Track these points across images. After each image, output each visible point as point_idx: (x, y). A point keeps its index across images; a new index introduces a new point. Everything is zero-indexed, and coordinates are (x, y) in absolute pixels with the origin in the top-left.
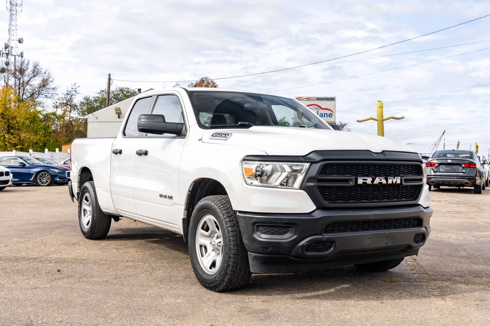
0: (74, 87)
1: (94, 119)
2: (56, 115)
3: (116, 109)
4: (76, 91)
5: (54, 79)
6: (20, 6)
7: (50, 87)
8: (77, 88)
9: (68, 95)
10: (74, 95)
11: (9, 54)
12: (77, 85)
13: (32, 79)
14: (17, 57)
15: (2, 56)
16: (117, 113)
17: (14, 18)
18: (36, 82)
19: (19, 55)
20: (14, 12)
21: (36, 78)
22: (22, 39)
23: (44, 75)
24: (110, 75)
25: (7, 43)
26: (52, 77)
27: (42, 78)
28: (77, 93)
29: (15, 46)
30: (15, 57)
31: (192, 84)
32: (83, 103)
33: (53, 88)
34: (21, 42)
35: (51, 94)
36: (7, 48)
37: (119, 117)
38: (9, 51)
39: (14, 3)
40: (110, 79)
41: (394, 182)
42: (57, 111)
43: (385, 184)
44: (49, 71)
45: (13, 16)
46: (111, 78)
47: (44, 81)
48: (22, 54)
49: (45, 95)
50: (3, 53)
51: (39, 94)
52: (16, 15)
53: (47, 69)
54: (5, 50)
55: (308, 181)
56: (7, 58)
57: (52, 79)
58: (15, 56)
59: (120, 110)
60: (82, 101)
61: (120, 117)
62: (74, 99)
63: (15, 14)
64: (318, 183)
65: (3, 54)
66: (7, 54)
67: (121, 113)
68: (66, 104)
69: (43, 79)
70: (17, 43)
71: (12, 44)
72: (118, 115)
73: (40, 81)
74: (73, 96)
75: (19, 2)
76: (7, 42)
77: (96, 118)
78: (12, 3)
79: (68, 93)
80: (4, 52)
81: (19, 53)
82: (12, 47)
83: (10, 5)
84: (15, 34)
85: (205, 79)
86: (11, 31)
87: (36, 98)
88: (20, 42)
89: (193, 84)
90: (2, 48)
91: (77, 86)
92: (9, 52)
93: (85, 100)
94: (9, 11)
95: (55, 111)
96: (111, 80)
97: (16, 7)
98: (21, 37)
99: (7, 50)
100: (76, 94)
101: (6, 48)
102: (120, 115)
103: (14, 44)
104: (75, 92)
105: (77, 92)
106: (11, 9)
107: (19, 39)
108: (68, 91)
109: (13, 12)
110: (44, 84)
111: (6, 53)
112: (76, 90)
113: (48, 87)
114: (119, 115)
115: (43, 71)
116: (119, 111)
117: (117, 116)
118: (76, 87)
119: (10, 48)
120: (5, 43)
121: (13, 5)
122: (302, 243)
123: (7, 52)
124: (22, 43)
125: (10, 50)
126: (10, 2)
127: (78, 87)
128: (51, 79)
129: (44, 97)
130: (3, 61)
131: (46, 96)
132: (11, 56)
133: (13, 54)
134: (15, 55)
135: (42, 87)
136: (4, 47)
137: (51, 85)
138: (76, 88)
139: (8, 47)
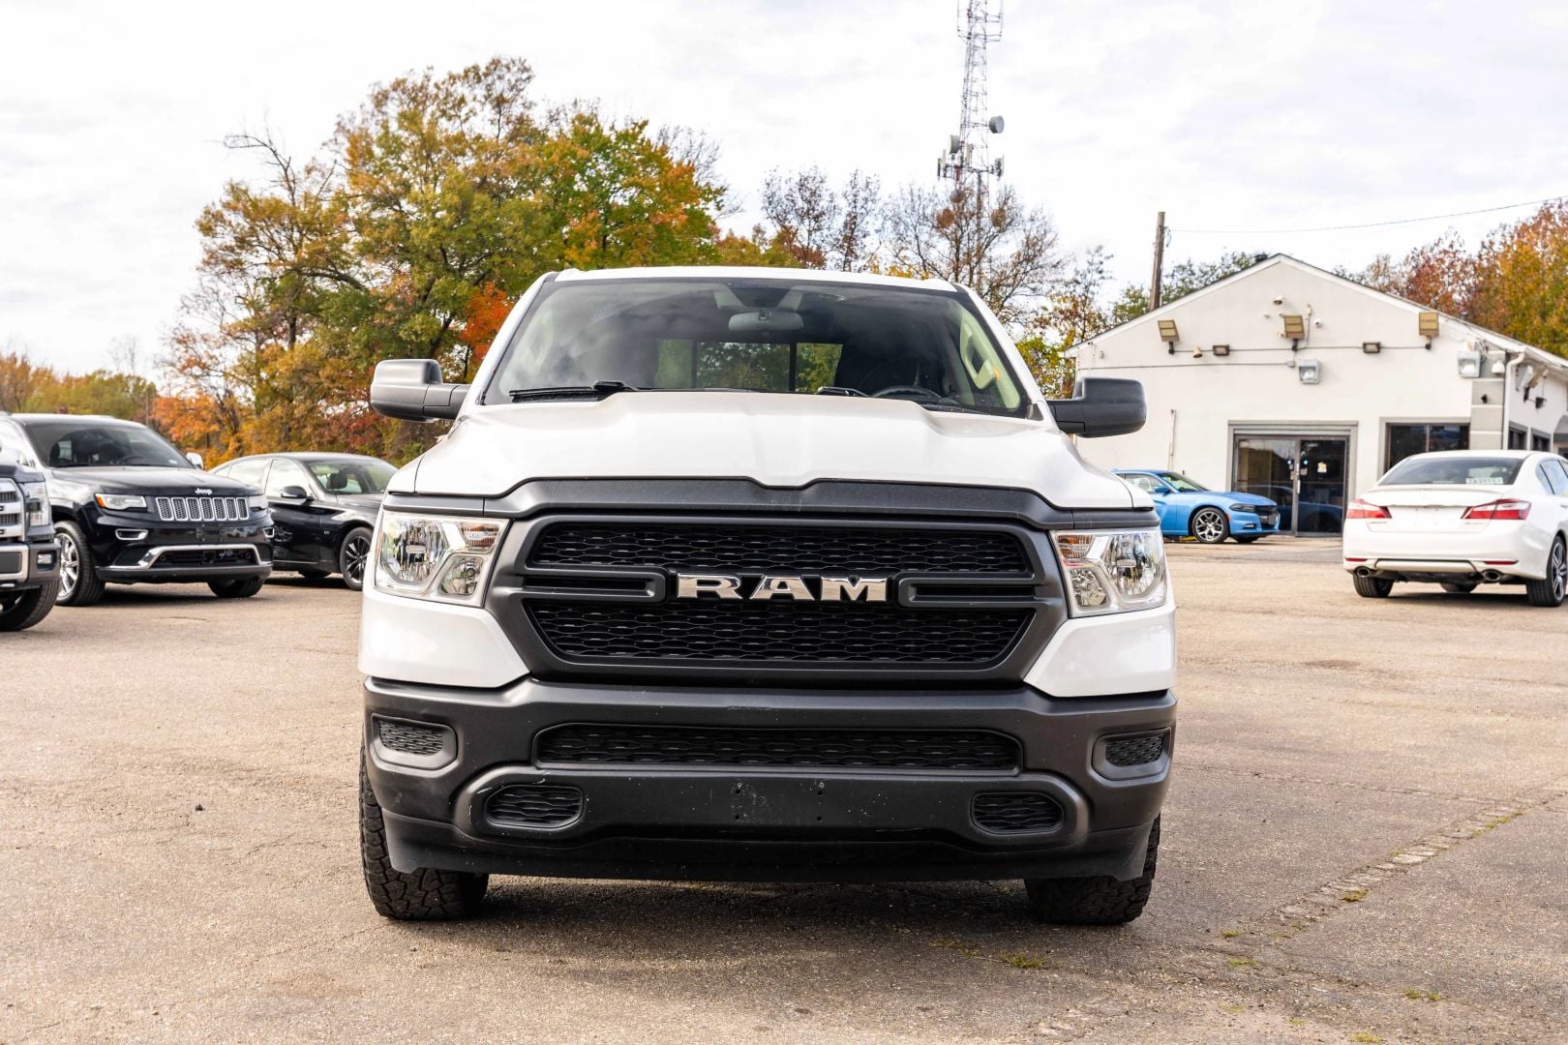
0: (1097, 260)
1: (1094, 359)
2: (1043, 347)
3: (1162, 327)
4: (1101, 272)
5: (1056, 235)
6: (997, 19)
7: (1049, 260)
8: (1105, 262)
9: (1078, 286)
10: (1094, 285)
11: (962, 167)
12: (1105, 252)
13: (995, 241)
14: (984, 176)
15: (945, 176)
16: (1164, 338)
17: (977, 58)
18: (1005, 249)
19: (990, 169)
20: (978, 42)
21: (1008, 236)
22: (1000, 119)
23: (1028, 225)
24: (1162, 215)
25: (958, 135)
26: (1054, 229)
27: (1022, 237)
28: (1103, 278)
29: (980, 143)
30: (979, 177)
31: (1504, 228)
32: (1123, 307)
33: (1055, 263)
34: (998, 129)
35: (1050, 285)
36: (956, 152)
37: (1172, 352)
38: (962, 158)
39: (980, 14)
40: (1162, 229)
41: (854, 597)
42: (1047, 336)
43: (803, 604)
44: (1044, 214)
45: (976, 53)
46: (1165, 225)
47: (1029, 243)
48: (999, 164)
49: (1032, 286)
50: (947, 166)
51: (1013, 286)
52: (985, 48)
53: (1039, 207)
54: (950, 156)
55: (498, 584)
56: (958, 179)
57: (1054, 236)
58: (980, 172)
59: (1175, 328)
60: (1120, 303)
61: (1176, 349)
62: (1096, 297)
63: (982, 46)
64: (529, 590)
65: (945, 170)
66: (959, 169)
67: (1177, 337)
68: (1070, 315)
69: (1028, 238)
70: (985, 133)
71: (973, 137)
72: (1167, 343)
73: (1017, 246)
74: (1092, 288)
75: (993, 10)
76: (956, 132)
77: (1103, 356)
78: (974, 14)
79: (1079, 278)
80: (949, 162)
81: (992, 162)
82: (971, 148)
83: (967, 19)
84: (980, 107)
85: (1556, 206)
86: (968, 100)
87: (1007, 297)
88: (994, 131)
89: (1507, 228)
90: (944, 151)
91: (1104, 256)
92: (962, 161)
93: (1128, 300)
94: (966, 39)
95: (1038, 335)
96: (1166, 234)
97: (984, 24)
98: (996, 115)
99: (957, 155)
100: (1100, 282)
101: (954, 150)
102: (1175, 343)
103: (975, 136)
104: (1100, 276)
105: (1104, 274)
106: (970, 34)
107: (992, 119)
108: (1077, 272)
109: (977, 40)
110: (1030, 254)
111: (956, 167)
112: (1101, 267)
113: (1040, 264)
114: (1171, 344)
115: (1026, 214)
116: (1171, 333)
117: (1166, 346)
118: (1102, 259)
119: (965, 150)
120: (952, 137)
121: (977, 19)
122: (474, 787)
123: (957, 162)
124: (1001, 132)
125: (965, 156)
126: (966, 12)
127: (1109, 258)
128: (1049, 237)
129: (1029, 292)
130: (914, 191)
131: (1034, 290)
132: (968, 174)
133: (974, 166)
134: (981, 169)
135: (1024, 263)
136: (948, 151)
137: (1050, 255)
138: (1102, 263)
139: (961, 148)
